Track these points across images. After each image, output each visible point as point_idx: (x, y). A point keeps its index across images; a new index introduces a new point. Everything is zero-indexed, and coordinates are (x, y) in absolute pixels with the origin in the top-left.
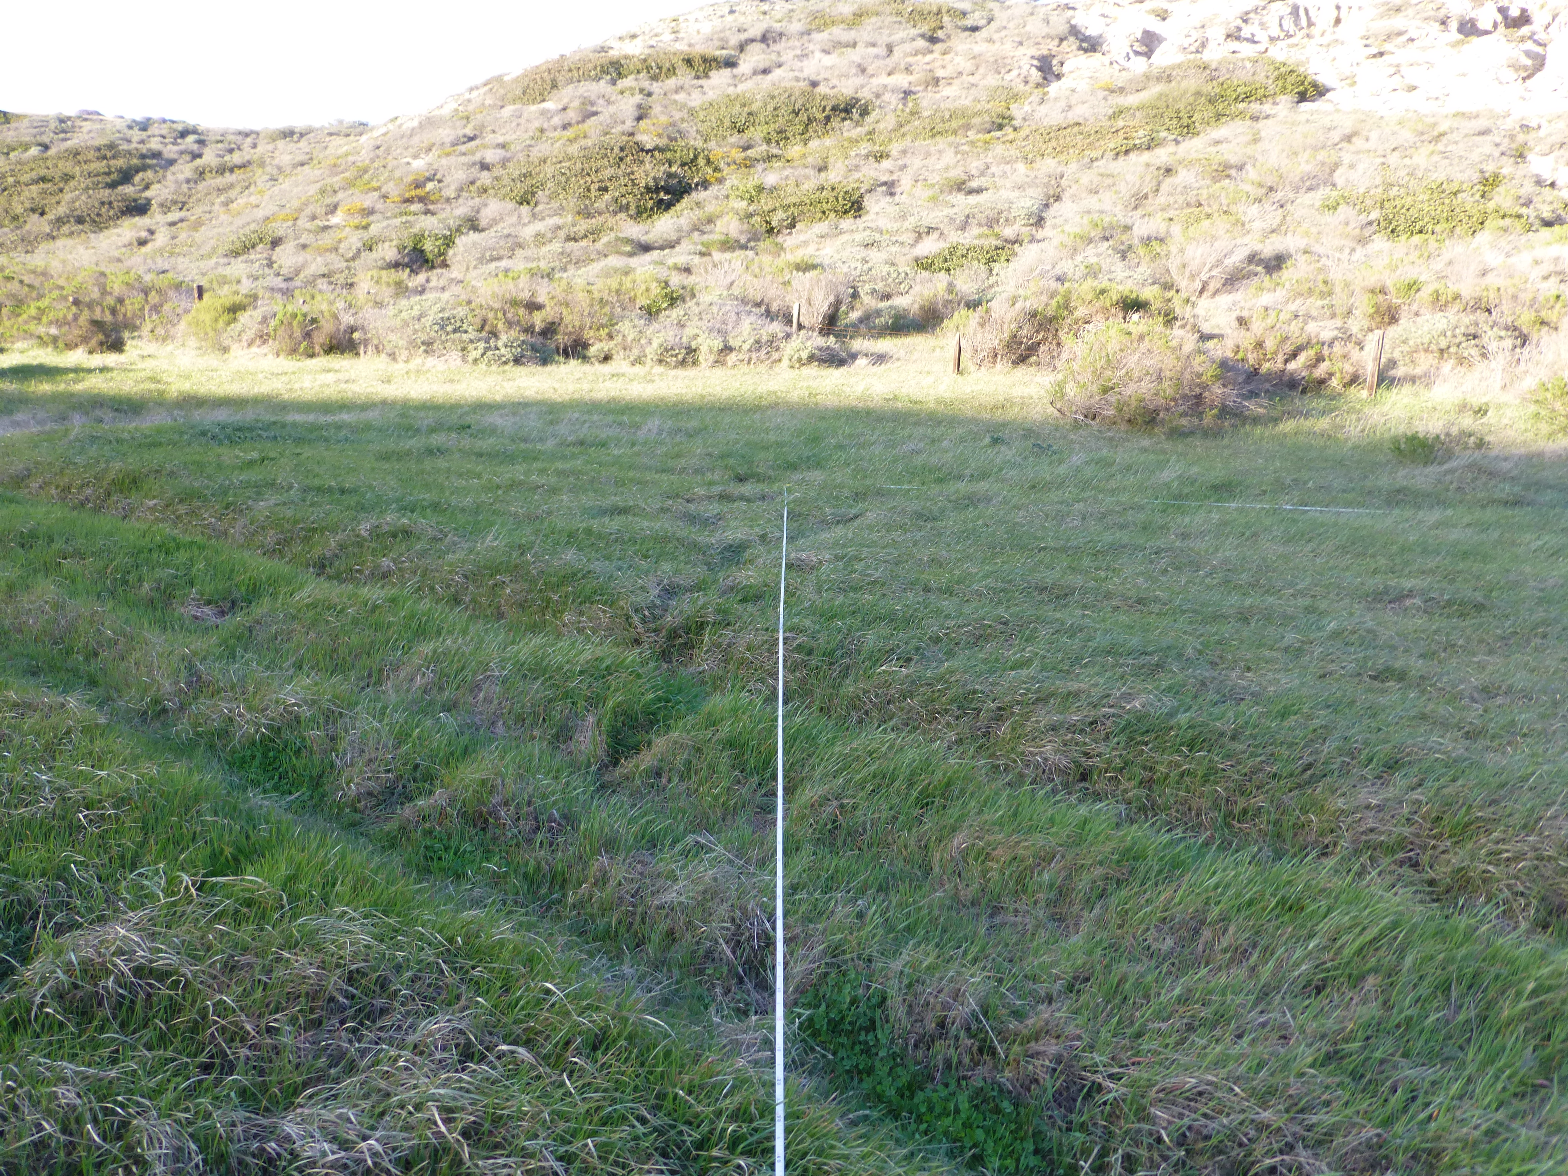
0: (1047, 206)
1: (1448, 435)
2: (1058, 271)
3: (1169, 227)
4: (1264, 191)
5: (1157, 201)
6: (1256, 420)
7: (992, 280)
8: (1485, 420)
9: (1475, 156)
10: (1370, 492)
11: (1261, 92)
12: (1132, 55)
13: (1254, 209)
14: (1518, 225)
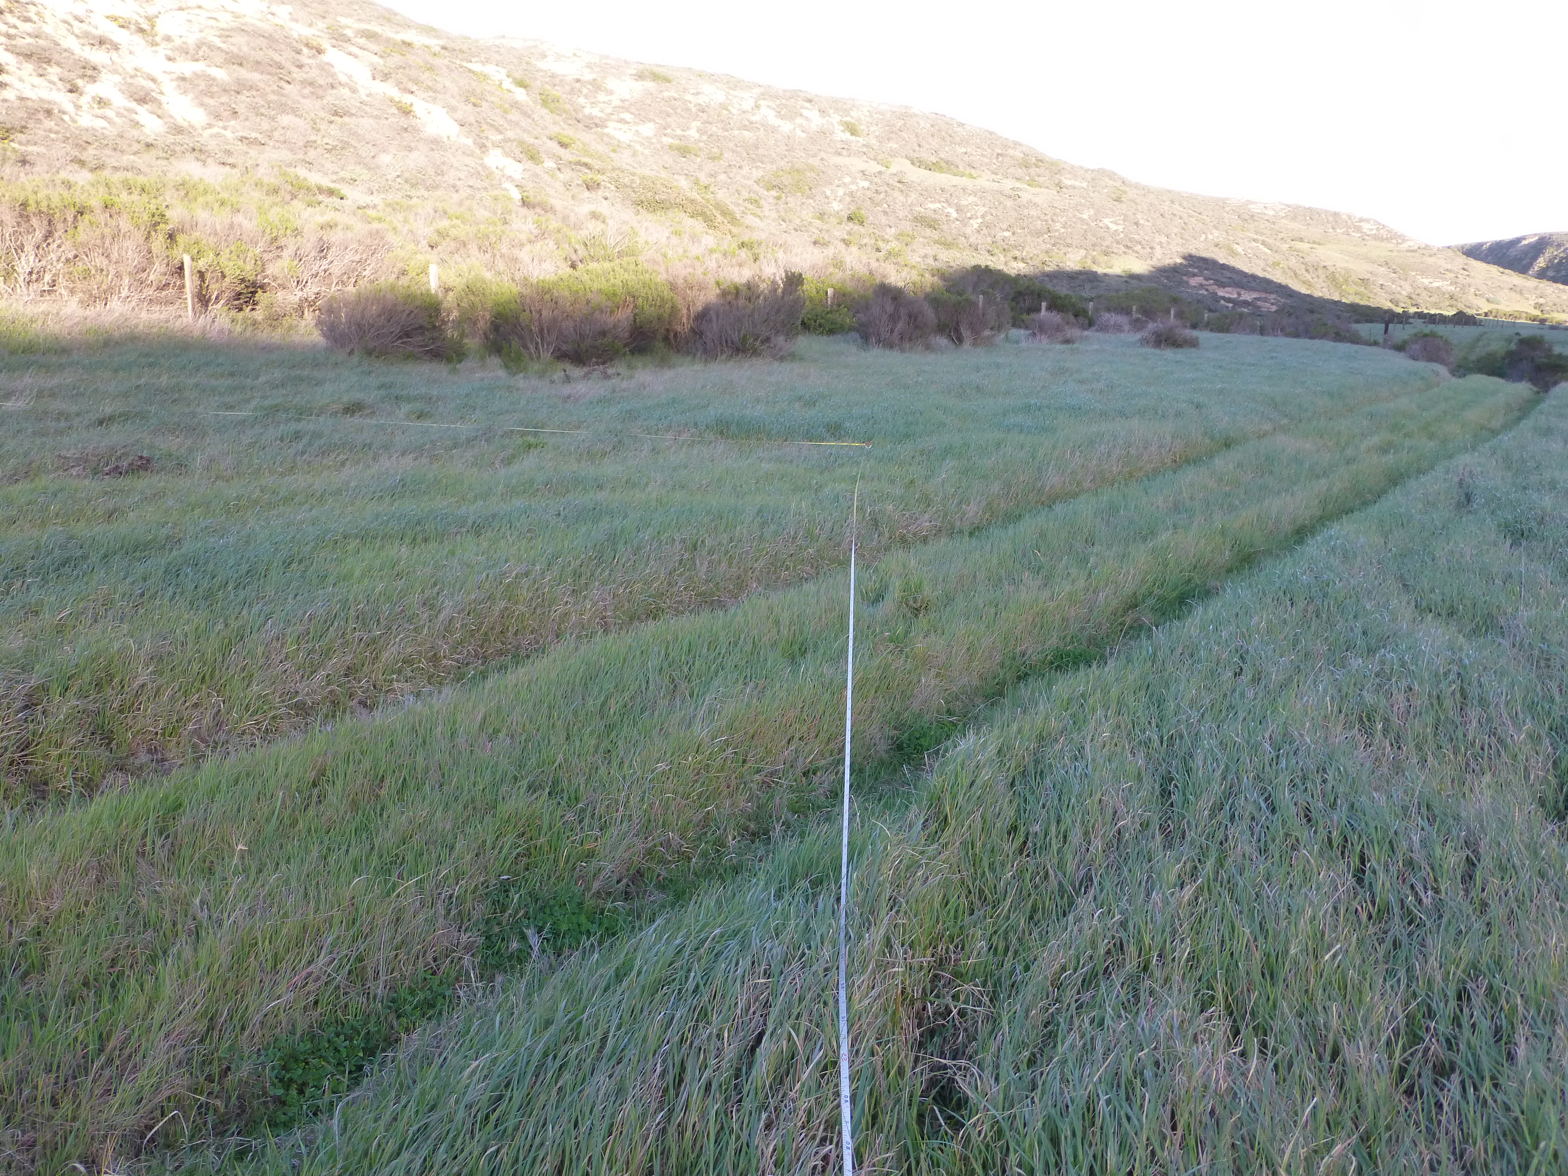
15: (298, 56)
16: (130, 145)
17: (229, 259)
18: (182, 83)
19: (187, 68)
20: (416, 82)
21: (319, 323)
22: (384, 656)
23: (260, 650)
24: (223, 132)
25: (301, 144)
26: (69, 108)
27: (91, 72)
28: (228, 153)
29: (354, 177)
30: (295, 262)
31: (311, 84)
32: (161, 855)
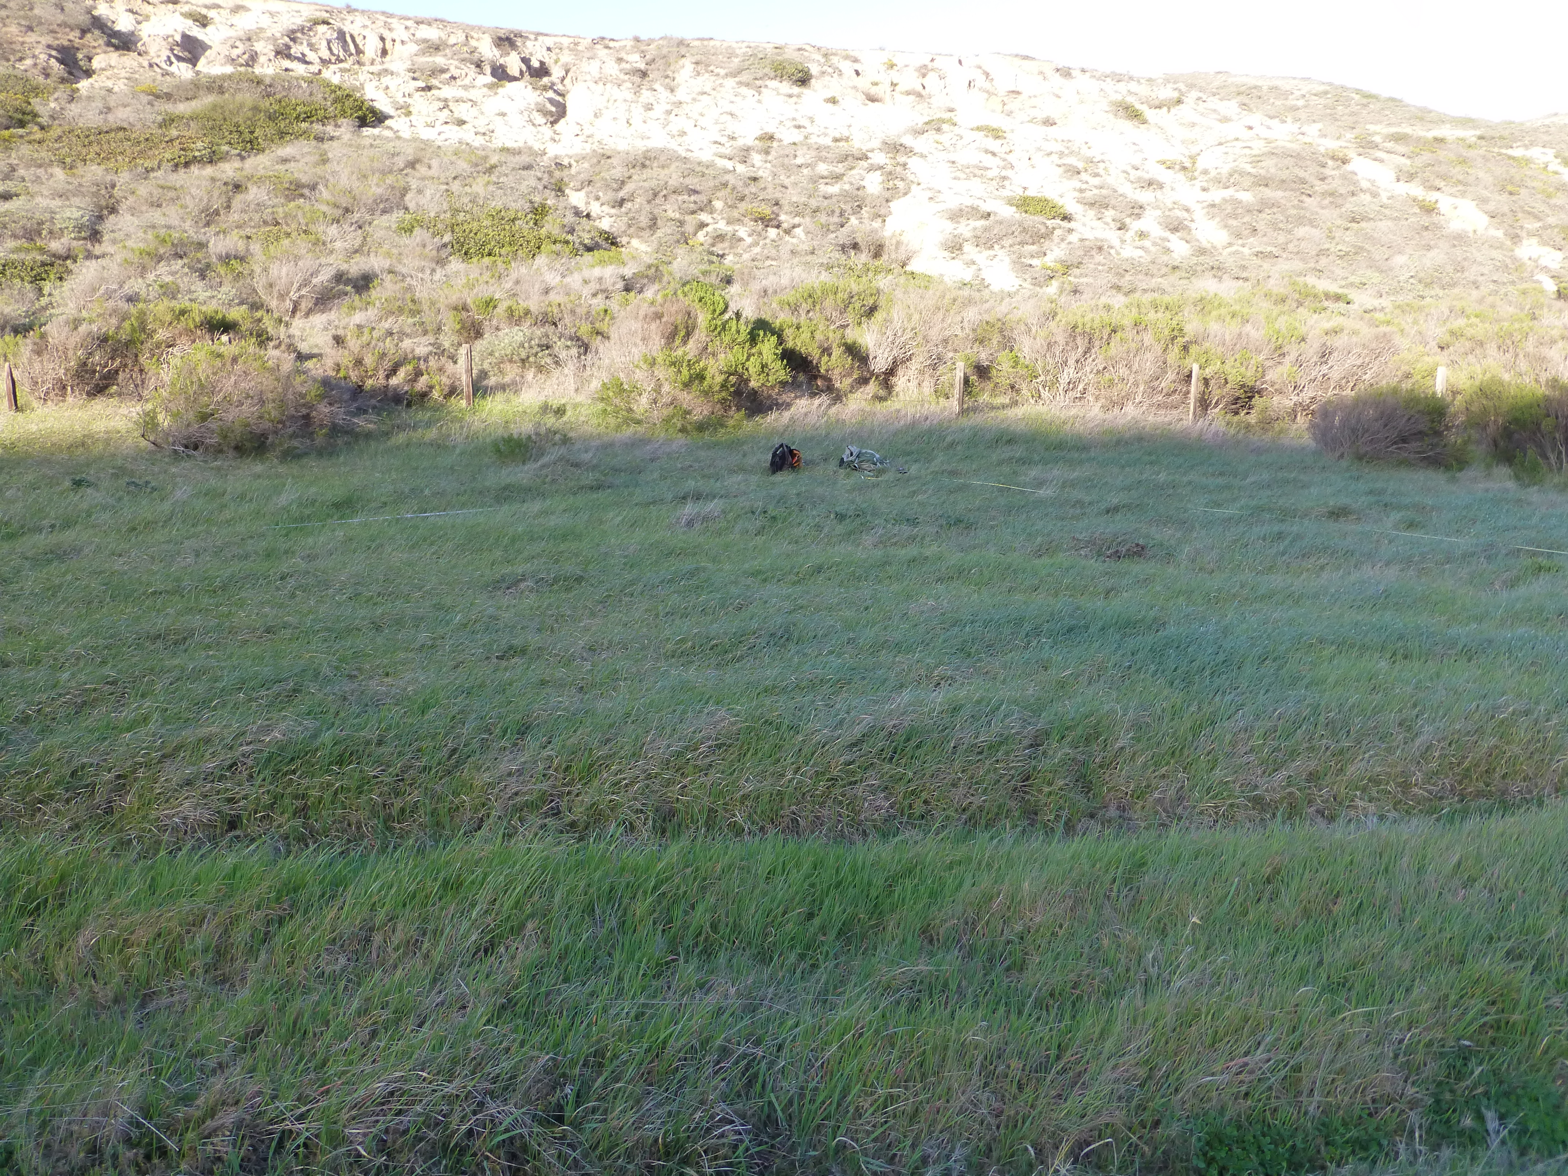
0: (100, 218)
1: (537, 434)
2: (127, 289)
3: (248, 245)
4: (340, 211)
5: (231, 219)
6: (368, 436)
7: (44, 301)
8: (565, 418)
9: (523, 188)
10: (480, 493)
11: (321, 113)
12: (173, 59)
13: (333, 230)
14: (567, 249)
15: (1322, 170)
16: (1159, 270)
17: (1233, 367)
18: (1211, 210)
19: (1217, 195)
20: (1444, 177)
21: (1313, 426)
22: (1351, 770)
23: (1228, 737)
24: (1241, 249)
25: (1314, 253)
26: (1116, 243)
27: (1137, 210)
28: (1244, 268)
29: (1364, 281)
30: (1295, 369)
31: (1332, 194)
32: (1123, 904)
